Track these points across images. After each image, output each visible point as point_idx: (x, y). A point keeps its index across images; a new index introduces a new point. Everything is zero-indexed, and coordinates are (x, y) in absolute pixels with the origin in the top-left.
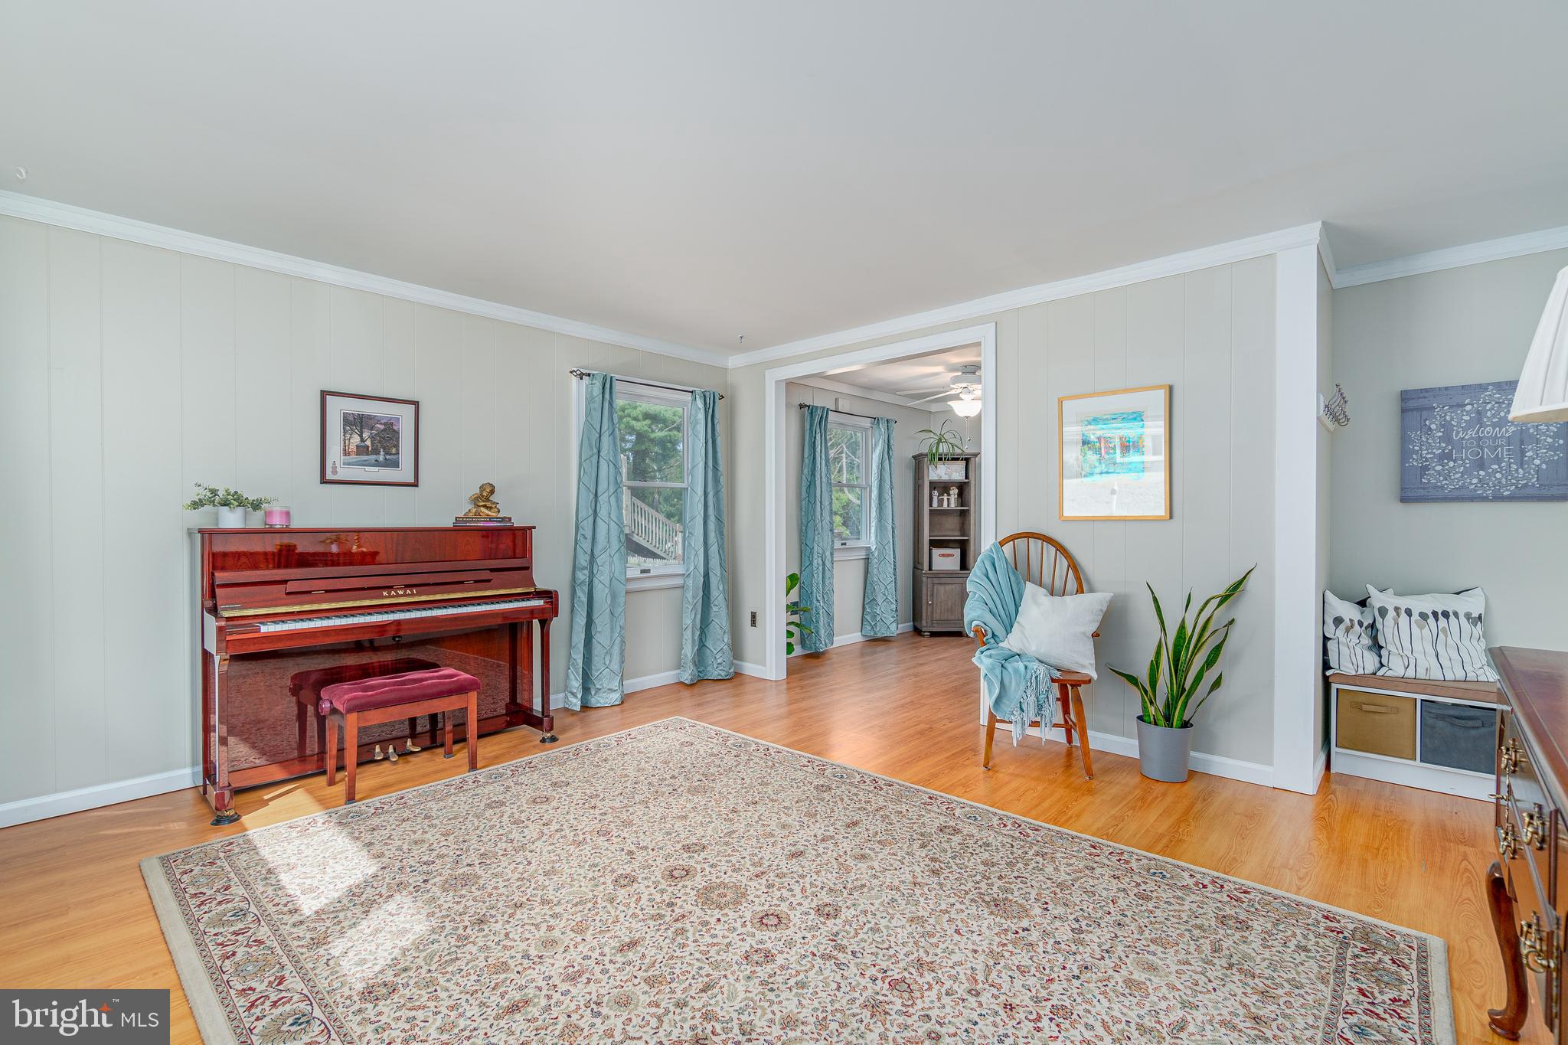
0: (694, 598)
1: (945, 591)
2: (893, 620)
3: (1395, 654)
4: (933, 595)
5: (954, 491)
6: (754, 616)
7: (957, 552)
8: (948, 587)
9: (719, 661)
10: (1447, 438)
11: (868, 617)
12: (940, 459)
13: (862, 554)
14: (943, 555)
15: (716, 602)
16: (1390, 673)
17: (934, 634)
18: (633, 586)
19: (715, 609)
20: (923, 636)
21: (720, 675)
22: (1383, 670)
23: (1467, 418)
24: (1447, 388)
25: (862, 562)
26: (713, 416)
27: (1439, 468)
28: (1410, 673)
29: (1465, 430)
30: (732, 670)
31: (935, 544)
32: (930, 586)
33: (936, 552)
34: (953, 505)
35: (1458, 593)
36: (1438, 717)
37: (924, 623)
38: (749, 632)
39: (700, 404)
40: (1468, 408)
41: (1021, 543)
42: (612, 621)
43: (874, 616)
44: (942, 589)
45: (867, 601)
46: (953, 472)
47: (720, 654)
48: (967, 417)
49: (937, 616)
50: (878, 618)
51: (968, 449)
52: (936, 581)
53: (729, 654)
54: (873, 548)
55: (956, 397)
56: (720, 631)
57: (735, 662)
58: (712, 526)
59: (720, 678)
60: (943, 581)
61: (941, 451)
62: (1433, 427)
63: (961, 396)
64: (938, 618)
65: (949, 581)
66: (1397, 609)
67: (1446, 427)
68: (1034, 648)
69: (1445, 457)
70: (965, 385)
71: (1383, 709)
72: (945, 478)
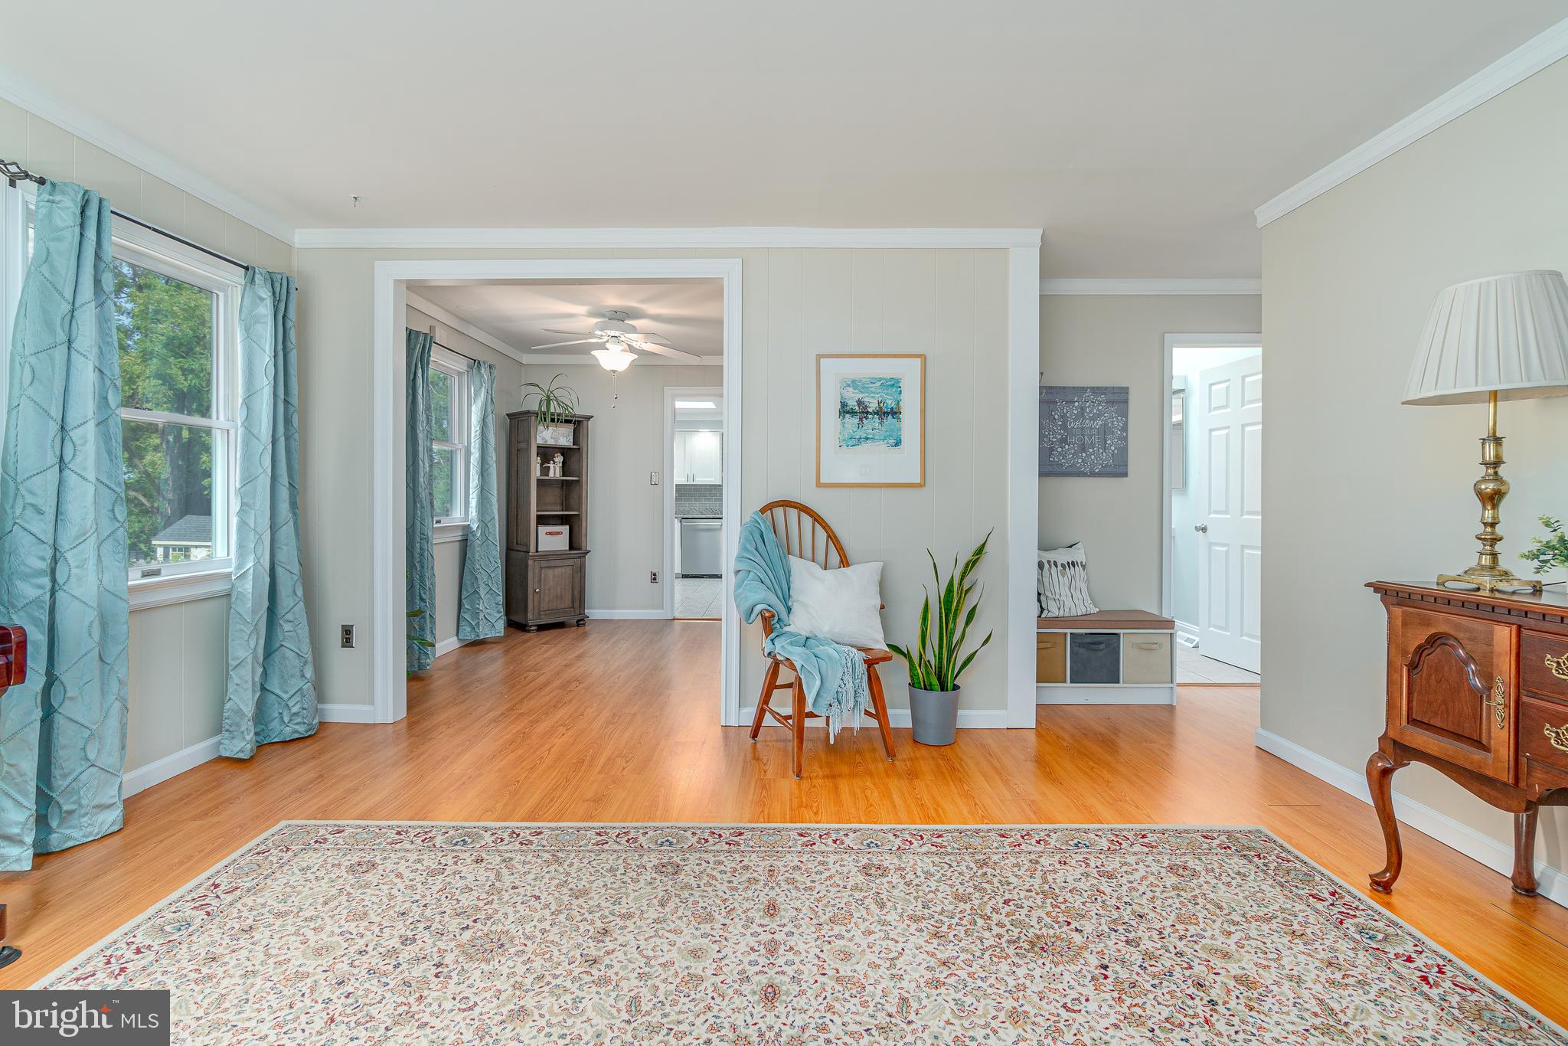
0: (254, 612)
1: (554, 576)
2: (499, 615)
3: (1051, 599)
4: (540, 581)
5: (559, 459)
6: (347, 632)
7: (565, 529)
8: (558, 571)
9: (294, 710)
10: (1064, 427)
11: (467, 616)
12: (553, 420)
13: (458, 535)
14: (551, 534)
15: (289, 616)
16: (1050, 615)
17: (542, 628)
18: (137, 601)
19: (287, 627)
20: (529, 631)
21: (297, 731)
22: (1045, 612)
23: (1075, 412)
24: (1064, 388)
25: (457, 546)
26: (284, 317)
27: (1060, 450)
28: (1061, 614)
29: (1075, 421)
30: (316, 721)
31: (542, 520)
32: (537, 571)
33: (543, 529)
34: (558, 475)
35: (1071, 547)
36: (1080, 645)
37: (530, 616)
38: (338, 658)
39: (265, 293)
40: (1077, 404)
41: (779, 512)
42: (102, 671)
43: (476, 614)
44: (550, 572)
45: (465, 594)
46: (558, 436)
47: (297, 698)
48: (614, 371)
49: (544, 606)
50: (481, 616)
51: (579, 411)
52: (544, 564)
53: (311, 694)
54: (474, 526)
55: (602, 347)
56: (297, 662)
57: (320, 706)
58: (284, 493)
59: (297, 736)
60: (553, 563)
61: (552, 410)
62: (1056, 417)
63: (607, 345)
64: (546, 608)
65: (558, 563)
66: (1049, 562)
67: (1063, 417)
68: (826, 628)
69: (1063, 441)
70: (613, 333)
71: (1049, 645)
72: (551, 442)
